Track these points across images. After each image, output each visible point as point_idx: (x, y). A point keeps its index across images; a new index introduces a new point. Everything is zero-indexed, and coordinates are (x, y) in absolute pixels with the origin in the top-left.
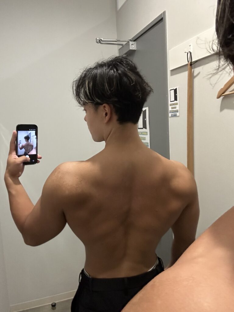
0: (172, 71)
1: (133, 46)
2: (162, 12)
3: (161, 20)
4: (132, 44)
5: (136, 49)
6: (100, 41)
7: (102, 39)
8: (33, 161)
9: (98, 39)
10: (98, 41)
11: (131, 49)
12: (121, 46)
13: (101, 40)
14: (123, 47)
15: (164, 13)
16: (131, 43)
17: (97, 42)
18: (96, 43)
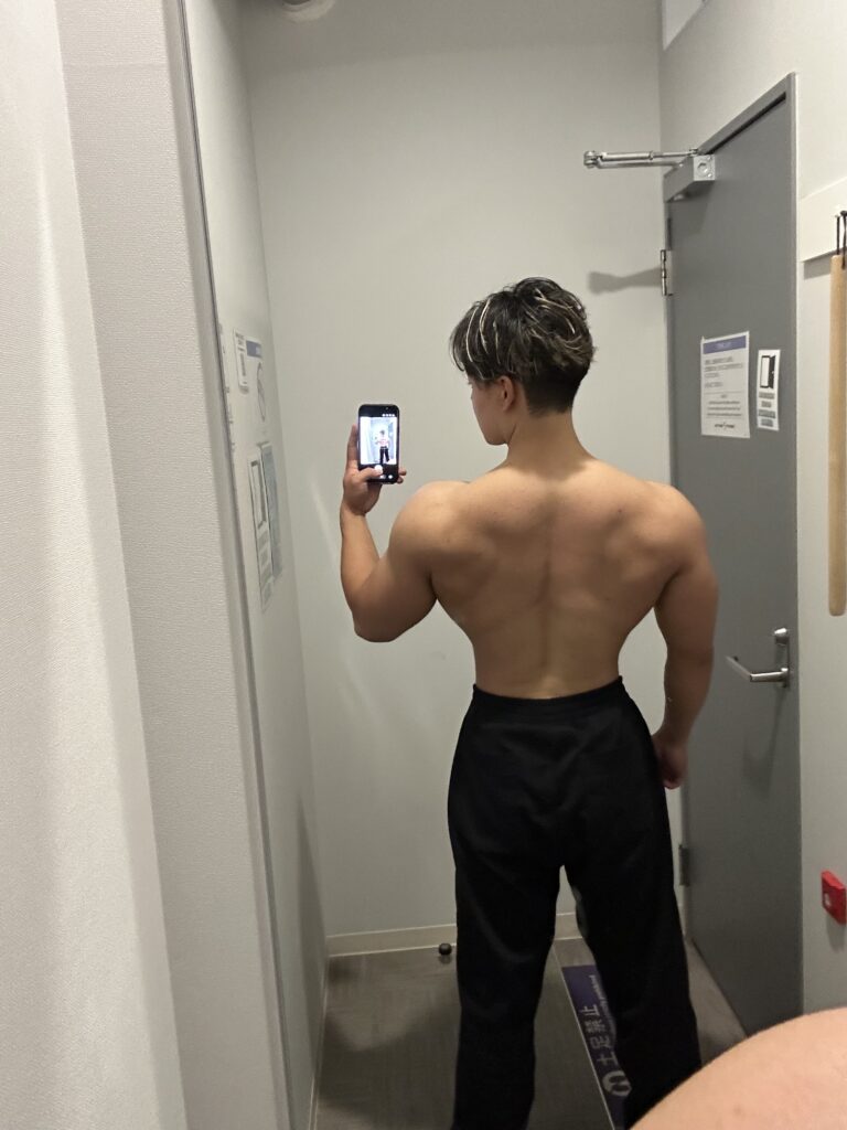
0: (809, 263)
1: (705, 170)
2: (784, 76)
3: (780, 100)
4: (702, 164)
5: (713, 179)
6: (595, 162)
7: (605, 155)
8: (390, 477)
9: (591, 154)
10: (591, 162)
11: (697, 178)
12: (669, 168)
13: (601, 157)
14: (675, 170)
15: (789, 79)
16: (697, 160)
17: (588, 165)
18: (585, 167)
